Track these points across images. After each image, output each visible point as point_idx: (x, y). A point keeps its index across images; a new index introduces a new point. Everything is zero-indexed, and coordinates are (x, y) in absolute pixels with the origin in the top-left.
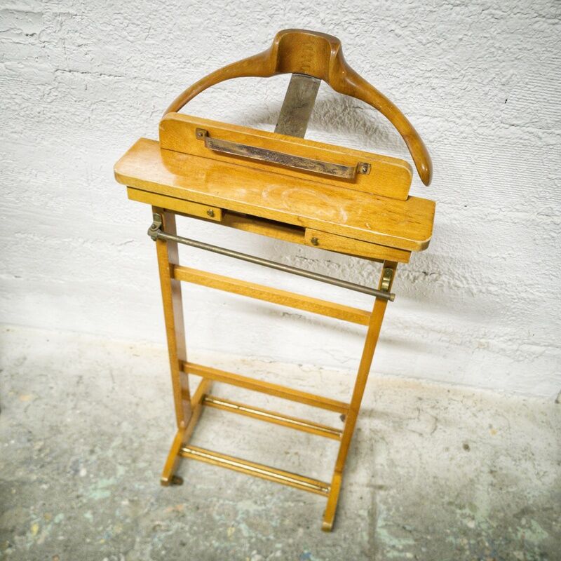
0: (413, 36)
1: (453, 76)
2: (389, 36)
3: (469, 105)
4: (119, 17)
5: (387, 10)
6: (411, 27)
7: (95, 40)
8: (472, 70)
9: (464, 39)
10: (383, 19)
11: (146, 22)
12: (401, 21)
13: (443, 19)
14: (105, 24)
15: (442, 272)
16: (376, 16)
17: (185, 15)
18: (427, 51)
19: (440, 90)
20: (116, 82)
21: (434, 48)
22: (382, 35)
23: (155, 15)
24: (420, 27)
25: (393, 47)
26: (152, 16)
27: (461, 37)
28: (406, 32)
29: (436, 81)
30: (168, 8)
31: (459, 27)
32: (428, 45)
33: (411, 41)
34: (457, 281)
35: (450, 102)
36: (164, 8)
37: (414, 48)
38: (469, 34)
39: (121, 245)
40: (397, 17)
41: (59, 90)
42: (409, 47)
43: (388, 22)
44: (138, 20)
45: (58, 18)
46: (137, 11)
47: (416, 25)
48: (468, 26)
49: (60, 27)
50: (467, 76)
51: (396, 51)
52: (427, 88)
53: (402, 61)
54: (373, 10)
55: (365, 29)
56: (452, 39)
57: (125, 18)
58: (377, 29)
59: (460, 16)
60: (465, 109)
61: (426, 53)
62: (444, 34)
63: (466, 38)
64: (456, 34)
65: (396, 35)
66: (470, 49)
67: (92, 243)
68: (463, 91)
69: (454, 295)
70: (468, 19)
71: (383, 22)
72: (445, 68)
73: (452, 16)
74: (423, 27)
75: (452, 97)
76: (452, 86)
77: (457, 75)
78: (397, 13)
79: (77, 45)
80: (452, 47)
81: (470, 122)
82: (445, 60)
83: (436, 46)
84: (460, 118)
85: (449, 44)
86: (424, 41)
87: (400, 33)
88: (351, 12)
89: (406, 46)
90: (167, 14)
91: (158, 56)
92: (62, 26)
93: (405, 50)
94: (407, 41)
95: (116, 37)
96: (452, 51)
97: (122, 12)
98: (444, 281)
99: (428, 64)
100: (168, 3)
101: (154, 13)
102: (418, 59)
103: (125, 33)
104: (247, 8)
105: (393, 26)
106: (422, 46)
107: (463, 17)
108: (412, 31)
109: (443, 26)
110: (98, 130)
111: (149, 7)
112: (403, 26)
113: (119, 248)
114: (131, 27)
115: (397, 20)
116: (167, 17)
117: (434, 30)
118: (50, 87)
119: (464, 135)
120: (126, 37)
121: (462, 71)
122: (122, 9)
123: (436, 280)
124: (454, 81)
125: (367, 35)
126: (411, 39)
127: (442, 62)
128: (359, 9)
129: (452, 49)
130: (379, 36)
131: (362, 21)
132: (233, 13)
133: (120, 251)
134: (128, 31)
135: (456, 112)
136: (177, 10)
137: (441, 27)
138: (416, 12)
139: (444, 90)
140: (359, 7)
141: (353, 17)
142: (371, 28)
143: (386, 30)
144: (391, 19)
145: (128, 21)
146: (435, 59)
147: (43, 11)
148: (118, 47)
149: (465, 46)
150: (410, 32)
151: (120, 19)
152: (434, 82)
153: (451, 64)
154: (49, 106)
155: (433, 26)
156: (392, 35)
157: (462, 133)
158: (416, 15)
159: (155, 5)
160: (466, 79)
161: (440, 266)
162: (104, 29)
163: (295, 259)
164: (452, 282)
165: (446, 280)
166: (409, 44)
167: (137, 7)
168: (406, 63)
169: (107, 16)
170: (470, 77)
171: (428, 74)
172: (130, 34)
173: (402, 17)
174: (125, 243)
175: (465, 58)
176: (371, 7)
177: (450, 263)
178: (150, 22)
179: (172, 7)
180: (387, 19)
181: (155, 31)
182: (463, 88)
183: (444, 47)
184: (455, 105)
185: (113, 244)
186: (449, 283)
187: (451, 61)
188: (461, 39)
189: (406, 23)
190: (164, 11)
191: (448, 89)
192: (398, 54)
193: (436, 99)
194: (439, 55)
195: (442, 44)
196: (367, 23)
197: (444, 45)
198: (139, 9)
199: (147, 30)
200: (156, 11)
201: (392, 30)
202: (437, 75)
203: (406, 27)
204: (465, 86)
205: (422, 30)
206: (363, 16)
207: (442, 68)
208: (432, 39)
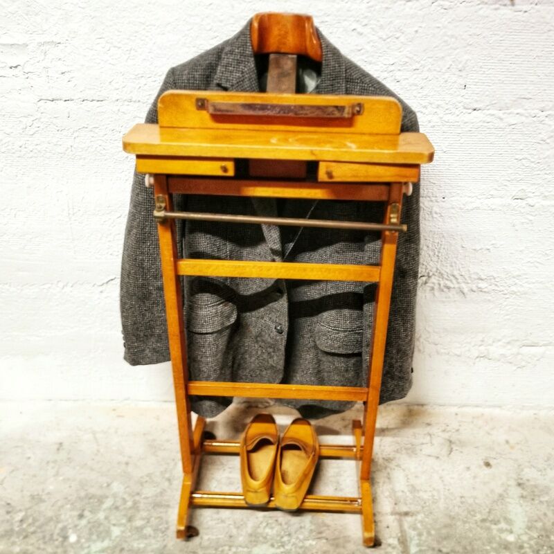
0: (373, 33)
1: (414, 67)
2: (353, 35)
3: (432, 94)
4: (102, 41)
5: (348, 11)
6: (371, 24)
7: (78, 67)
8: (430, 60)
9: (419, 31)
10: (345, 20)
11: (127, 44)
12: (361, 20)
13: (398, 15)
14: (87, 50)
15: (431, 274)
16: (339, 18)
17: (163, 34)
18: (388, 45)
19: (404, 82)
20: (98, 107)
21: (394, 42)
22: (346, 34)
23: (136, 36)
24: (379, 24)
25: (357, 45)
26: (132, 38)
27: (416, 29)
28: (367, 30)
30: (147, 28)
31: (414, 20)
32: (388, 40)
33: (373, 38)
34: (447, 282)
35: (415, 93)
36: (144, 29)
37: (376, 44)
38: (424, 26)
40: (358, 16)
41: (42, 120)
42: (372, 44)
43: (350, 22)
44: (119, 42)
45: (42, 48)
46: (118, 34)
47: (375, 22)
48: (421, 19)
49: (43, 56)
50: (427, 66)
51: (360, 48)
52: (392, 81)
53: (366, 57)
54: (335, 12)
55: (330, 31)
56: (408, 32)
57: (107, 42)
58: (341, 30)
59: (413, 10)
60: (429, 98)
61: (387, 48)
62: (401, 28)
63: (421, 30)
64: (412, 27)
65: (359, 33)
66: (425, 40)
67: (72, 286)
68: (425, 81)
69: (446, 298)
70: (420, 12)
71: (346, 23)
72: (407, 60)
73: (406, 11)
74: (381, 23)
75: (415, 88)
76: (415, 77)
77: (418, 66)
78: (357, 13)
79: (60, 72)
81: (435, 110)
82: (405, 52)
83: (395, 40)
84: (425, 107)
85: (407, 37)
86: (384, 37)
87: (362, 31)
89: (369, 43)
90: (147, 34)
91: (140, 76)
92: (45, 56)
93: (368, 47)
94: (369, 37)
96: (410, 43)
97: (104, 36)
98: (434, 283)
99: (390, 58)
100: (147, 24)
101: (135, 35)
102: (380, 55)
103: (107, 57)
104: (221, 21)
105: (355, 26)
106: (383, 42)
107: (416, 11)
108: (372, 29)
109: (399, 21)
110: (80, 159)
111: (130, 29)
112: (363, 24)
113: (101, 289)
114: (113, 50)
115: (357, 19)
116: (147, 37)
117: (392, 25)
118: (33, 118)
119: (431, 124)
120: (108, 60)
121: (422, 62)
122: (103, 33)
123: (426, 283)
124: (415, 72)
126: (373, 36)
127: (403, 55)
129: (410, 41)
131: (327, 23)
132: (208, 28)
133: (102, 292)
134: (110, 55)
135: (421, 102)
136: (156, 29)
137: (397, 22)
138: (374, 10)
139: (407, 81)
142: (336, 29)
143: (349, 29)
144: (352, 19)
145: (109, 45)
146: (395, 53)
147: (28, 43)
148: (101, 71)
149: (421, 37)
150: (370, 30)
151: (102, 43)
152: (398, 74)
153: (411, 55)
154: (31, 139)
155: (391, 22)
156: (354, 33)
157: (430, 122)
158: (374, 13)
159: (135, 27)
160: (426, 69)
161: (428, 267)
162: (87, 54)
164: (442, 283)
165: (436, 282)
166: (371, 41)
167: (118, 30)
168: (370, 59)
169: (89, 42)
170: (430, 66)
171: (392, 68)
172: (112, 57)
173: (362, 16)
174: (107, 282)
175: (422, 49)
177: (437, 262)
178: (131, 43)
179: (151, 27)
180: (349, 19)
181: (136, 51)
182: (425, 78)
183: (403, 41)
184: (420, 95)
185: (94, 285)
186: (439, 284)
187: (411, 53)
188: (416, 31)
189: (365, 22)
190: (144, 32)
191: (411, 81)
192: (362, 51)
194: (400, 48)
195: (401, 38)
196: (331, 25)
197: (402, 39)
198: (121, 32)
199: (128, 52)
200: (137, 32)
201: (354, 29)
202: (399, 68)
203: (366, 25)
204: (427, 76)
205: (381, 27)
206: (327, 19)
207: (403, 60)
208: (391, 34)
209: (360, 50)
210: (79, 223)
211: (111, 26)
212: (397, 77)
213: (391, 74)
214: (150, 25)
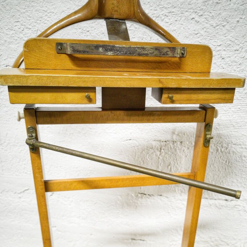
0: (207, 22)
1: (235, 49)
2: (192, 23)
4: (18, 24)
6: (205, 15)
7: (2, 42)
9: (240, 21)
10: (187, 11)
11: (35, 26)
12: (198, 12)
13: (225, 8)
14: (9, 30)
16: (182, 9)
18: (217, 31)
19: (227, 60)
21: (221, 29)
22: (186, 22)
23: (40, 21)
24: (211, 15)
25: (195, 30)
26: (39, 22)
27: (238, 19)
28: (202, 19)
29: (224, 53)
30: (49, 15)
31: (236, 13)
32: (217, 28)
33: (206, 25)
35: (235, 68)
37: (208, 30)
38: (243, 17)
39: (21, 193)
40: (196, 9)
42: (205, 30)
43: (190, 13)
44: (30, 25)
46: (29, 18)
47: (208, 13)
48: (242, 12)
50: (244, 48)
51: (196, 33)
52: (219, 58)
53: (201, 40)
54: (180, 5)
55: (176, 19)
56: (232, 22)
57: (22, 25)
58: (183, 18)
59: (236, 5)
61: (216, 34)
62: (227, 19)
63: (241, 21)
64: (235, 18)
65: (196, 21)
66: (244, 28)
70: (241, 7)
71: (187, 13)
72: (230, 42)
73: (231, 6)
74: (213, 14)
75: (235, 64)
76: (235, 56)
77: (238, 47)
78: (196, 6)
80: (233, 28)
82: (229, 37)
83: (222, 27)
85: (231, 26)
86: (215, 25)
87: (199, 20)
88: (166, 8)
89: (203, 29)
90: (48, 19)
93: (202, 32)
94: (203, 25)
95: (17, 38)
96: (233, 30)
97: (20, 20)
99: (218, 41)
100: (48, 12)
101: (40, 19)
102: (211, 38)
103: (22, 35)
105: (194, 16)
106: (213, 29)
107: (238, 6)
108: (206, 18)
109: (226, 13)
110: (4, 107)
111: (37, 15)
112: (200, 14)
113: (19, 195)
114: (26, 30)
115: (195, 11)
116: (48, 21)
117: (220, 17)
120: (22, 38)
121: (241, 45)
122: (19, 18)
125: (177, 23)
126: (206, 24)
127: (227, 39)
128: (171, 5)
129: (233, 29)
130: (185, 23)
131: (173, 13)
133: (20, 198)
134: (24, 34)
136: (54, 16)
137: (224, 14)
138: (208, 4)
139: (229, 59)
140: (170, 3)
141: (167, 11)
142: (180, 18)
143: (189, 18)
144: (192, 11)
145: (23, 27)
146: (222, 37)
148: (18, 45)
149: (241, 26)
150: (205, 19)
151: (18, 25)
152: (223, 53)
153: (233, 40)
155: (219, 14)
156: (193, 21)
158: (208, 6)
159: (40, 14)
160: (244, 50)
162: (8, 33)
163: (137, 196)
166: (205, 27)
167: (29, 16)
169: (10, 24)
172: (25, 36)
173: (199, 9)
174: (24, 192)
175: (242, 35)
176: (178, 3)
178: (37, 26)
179: (51, 14)
180: (190, 10)
182: (242, 57)
183: (228, 28)
185: (15, 193)
188: (238, 21)
189: (201, 13)
190: (46, 18)
191: (232, 58)
192: (198, 35)
193: (225, 66)
194: (225, 34)
195: (226, 26)
196: (176, 15)
197: (227, 27)
199: (36, 32)
200: (41, 17)
201: (193, 18)
202: (224, 49)
203: (202, 15)
204: (244, 55)
205: (213, 17)
206: (173, 10)
207: (227, 43)
208: (219, 23)
209: (197, 34)
210: (5, 150)
211: (24, 13)
212: (222, 55)
213: (218, 53)
214: (51, 13)
